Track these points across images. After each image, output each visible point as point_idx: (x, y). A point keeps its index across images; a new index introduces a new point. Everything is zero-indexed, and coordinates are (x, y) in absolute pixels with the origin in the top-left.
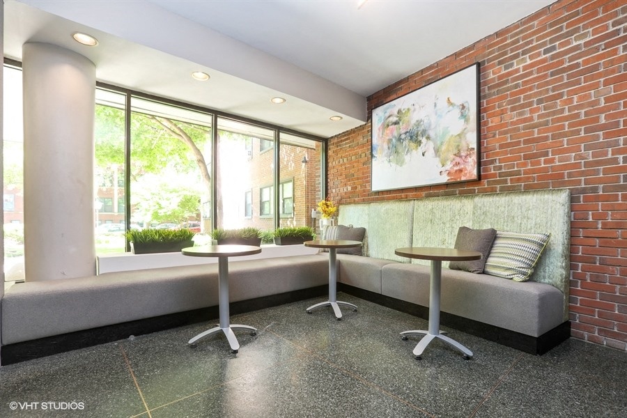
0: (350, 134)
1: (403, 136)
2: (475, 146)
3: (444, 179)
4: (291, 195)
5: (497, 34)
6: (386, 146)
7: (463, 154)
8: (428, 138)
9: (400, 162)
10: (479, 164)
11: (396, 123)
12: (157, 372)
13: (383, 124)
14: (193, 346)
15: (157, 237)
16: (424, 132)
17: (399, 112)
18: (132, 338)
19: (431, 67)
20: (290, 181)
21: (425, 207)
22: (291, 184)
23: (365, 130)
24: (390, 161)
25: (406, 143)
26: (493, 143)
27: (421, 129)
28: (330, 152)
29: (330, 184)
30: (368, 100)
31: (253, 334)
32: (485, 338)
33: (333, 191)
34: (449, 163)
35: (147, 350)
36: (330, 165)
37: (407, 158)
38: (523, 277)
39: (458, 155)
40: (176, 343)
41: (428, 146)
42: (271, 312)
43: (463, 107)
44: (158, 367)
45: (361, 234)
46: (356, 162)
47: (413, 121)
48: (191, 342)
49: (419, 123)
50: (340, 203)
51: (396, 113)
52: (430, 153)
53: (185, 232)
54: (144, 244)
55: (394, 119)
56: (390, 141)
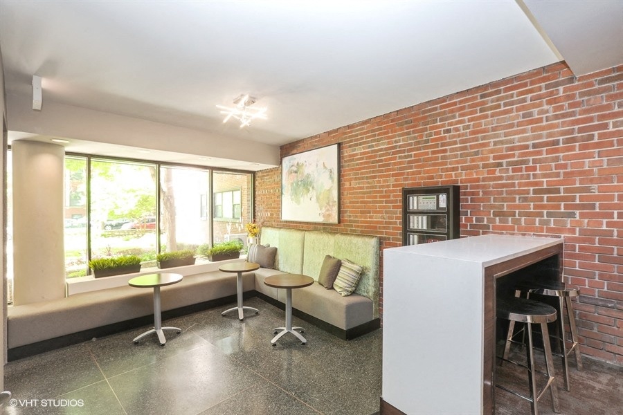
0: (269, 172)
1: (300, 183)
2: (336, 199)
3: (321, 220)
4: (239, 203)
5: (349, 127)
6: (290, 188)
7: (331, 204)
8: (313, 188)
9: (298, 202)
10: (339, 212)
11: (296, 172)
12: (112, 359)
13: (288, 171)
14: (136, 343)
15: (112, 265)
16: (311, 183)
17: (298, 164)
18: (94, 339)
19: (316, 137)
20: (239, 190)
21: (311, 237)
22: (239, 192)
23: (278, 170)
24: (292, 200)
25: (301, 188)
26: (347, 200)
27: (309, 180)
28: (257, 183)
29: (257, 209)
30: (281, 149)
31: (178, 333)
32: (326, 331)
33: (258, 214)
34: (324, 208)
35: (105, 347)
36: (257, 193)
37: (302, 199)
38: (346, 293)
39: (328, 204)
40: (125, 341)
41: (313, 193)
42: (196, 316)
43: (331, 172)
44: (112, 357)
45: (274, 253)
46: (273, 194)
47: (305, 174)
48: (134, 340)
49: (308, 176)
50: (264, 225)
51: (296, 164)
52: (314, 199)
53: (135, 259)
54: (102, 270)
55: (294, 169)
56: (292, 183)
